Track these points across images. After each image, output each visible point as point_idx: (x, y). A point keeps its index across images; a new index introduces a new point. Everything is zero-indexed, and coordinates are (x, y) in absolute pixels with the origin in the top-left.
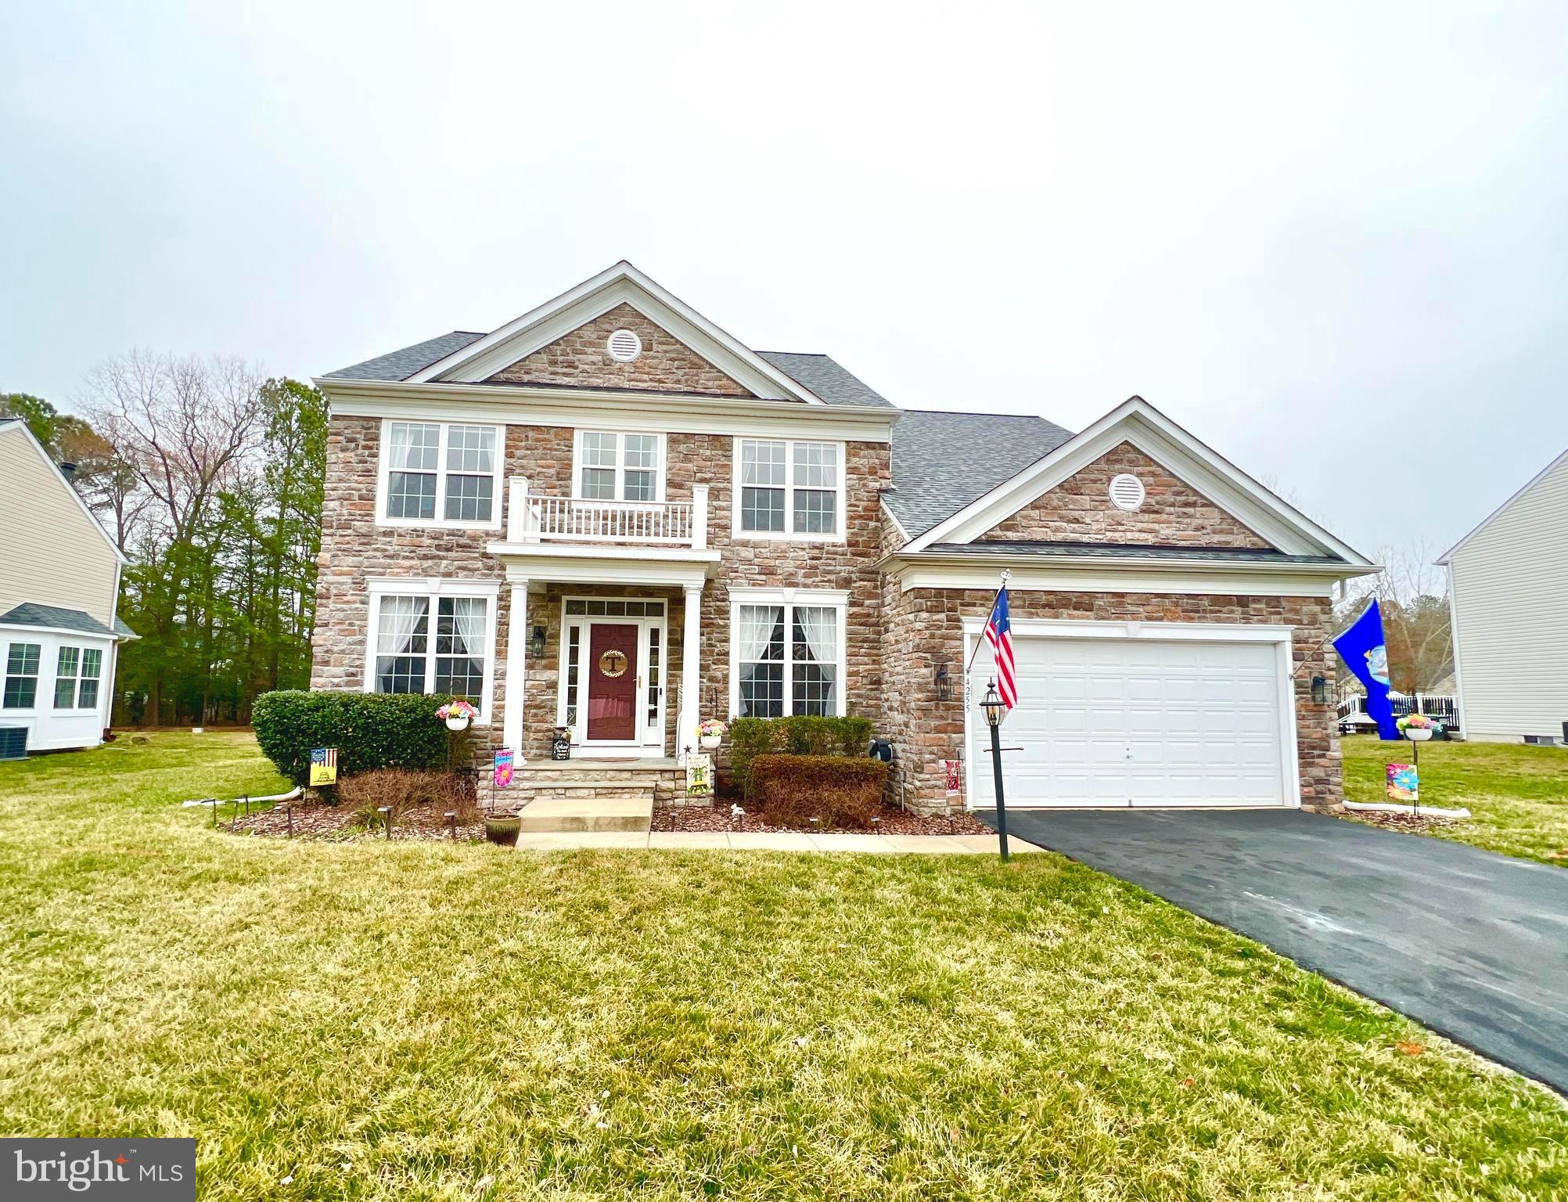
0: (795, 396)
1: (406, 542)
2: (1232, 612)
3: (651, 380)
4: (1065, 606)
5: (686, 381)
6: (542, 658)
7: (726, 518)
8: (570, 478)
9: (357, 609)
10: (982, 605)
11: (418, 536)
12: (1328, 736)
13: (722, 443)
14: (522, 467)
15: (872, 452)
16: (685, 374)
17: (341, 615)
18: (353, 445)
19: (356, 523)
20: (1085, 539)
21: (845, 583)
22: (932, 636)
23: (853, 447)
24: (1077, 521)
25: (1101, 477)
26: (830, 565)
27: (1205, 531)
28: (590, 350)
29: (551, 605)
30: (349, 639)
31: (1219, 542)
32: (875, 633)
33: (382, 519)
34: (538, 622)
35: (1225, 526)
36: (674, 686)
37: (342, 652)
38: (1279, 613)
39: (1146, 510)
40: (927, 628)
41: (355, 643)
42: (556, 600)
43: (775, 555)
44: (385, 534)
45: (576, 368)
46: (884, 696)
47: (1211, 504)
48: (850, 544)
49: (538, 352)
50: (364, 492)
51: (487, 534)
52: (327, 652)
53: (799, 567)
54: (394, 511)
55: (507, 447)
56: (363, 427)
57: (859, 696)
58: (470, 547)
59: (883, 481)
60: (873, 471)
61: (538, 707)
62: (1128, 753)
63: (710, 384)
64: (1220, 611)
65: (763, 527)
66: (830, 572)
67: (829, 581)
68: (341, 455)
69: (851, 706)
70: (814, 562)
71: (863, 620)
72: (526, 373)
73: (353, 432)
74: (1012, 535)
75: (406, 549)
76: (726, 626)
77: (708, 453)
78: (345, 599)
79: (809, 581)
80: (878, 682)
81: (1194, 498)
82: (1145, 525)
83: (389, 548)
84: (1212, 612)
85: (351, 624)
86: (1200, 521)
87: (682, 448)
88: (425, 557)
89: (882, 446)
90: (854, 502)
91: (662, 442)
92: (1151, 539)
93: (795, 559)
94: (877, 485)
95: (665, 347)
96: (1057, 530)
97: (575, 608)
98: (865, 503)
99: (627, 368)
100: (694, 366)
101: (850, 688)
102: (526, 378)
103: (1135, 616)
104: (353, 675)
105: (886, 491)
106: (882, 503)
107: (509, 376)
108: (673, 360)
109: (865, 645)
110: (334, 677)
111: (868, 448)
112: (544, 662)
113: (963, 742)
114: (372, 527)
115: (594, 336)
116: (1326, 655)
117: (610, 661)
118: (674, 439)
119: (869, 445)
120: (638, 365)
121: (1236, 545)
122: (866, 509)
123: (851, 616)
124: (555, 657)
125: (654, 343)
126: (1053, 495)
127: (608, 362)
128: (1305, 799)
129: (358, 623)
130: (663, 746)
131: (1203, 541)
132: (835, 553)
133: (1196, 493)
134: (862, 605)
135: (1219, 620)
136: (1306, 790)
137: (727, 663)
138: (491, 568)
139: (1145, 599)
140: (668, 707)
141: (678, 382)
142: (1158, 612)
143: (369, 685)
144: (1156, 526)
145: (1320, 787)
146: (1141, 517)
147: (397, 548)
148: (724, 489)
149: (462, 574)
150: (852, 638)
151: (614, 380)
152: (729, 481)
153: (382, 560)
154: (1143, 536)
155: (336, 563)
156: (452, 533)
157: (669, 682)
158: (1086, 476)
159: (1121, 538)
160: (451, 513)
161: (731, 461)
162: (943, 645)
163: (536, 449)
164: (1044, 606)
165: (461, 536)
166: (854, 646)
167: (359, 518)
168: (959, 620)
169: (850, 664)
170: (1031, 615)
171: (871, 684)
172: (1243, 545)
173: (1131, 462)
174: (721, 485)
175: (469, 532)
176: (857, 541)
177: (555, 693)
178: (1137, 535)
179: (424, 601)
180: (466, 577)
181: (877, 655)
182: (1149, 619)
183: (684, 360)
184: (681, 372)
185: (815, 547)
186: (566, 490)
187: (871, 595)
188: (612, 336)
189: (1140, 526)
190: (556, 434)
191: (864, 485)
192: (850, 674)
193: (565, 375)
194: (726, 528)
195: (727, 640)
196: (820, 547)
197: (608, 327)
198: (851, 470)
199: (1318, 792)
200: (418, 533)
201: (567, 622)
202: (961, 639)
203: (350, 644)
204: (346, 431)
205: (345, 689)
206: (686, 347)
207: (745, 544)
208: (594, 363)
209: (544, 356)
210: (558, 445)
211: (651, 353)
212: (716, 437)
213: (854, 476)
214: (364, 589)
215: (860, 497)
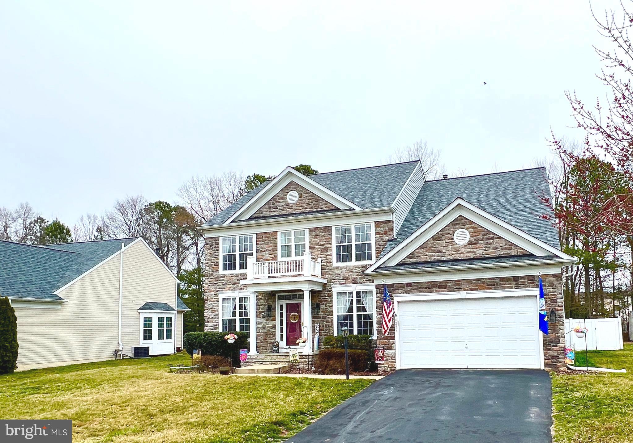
0: (351, 208)
1: (229, 279)
2: (510, 284)
3: (302, 209)
4: (434, 287)
5: (315, 207)
6: (271, 317)
7: (331, 259)
8: (277, 250)
9: (216, 303)
10: (401, 289)
11: (232, 277)
12: (558, 337)
13: (327, 229)
14: (262, 248)
15: (385, 225)
16: (315, 204)
17: (211, 306)
18: (212, 247)
19: (214, 274)
20: (443, 258)
23: (378, 224)
24: (439, 252)
25: (450, 232)
27: (497, 250)
28: (281, 201)
29: (272, 297)
30: (214, 314)
31: (504, 254)
33: (221, 272)
34: (269, 304)
35: (508, 246)
37: (212, 318)
39: (470, 243)
41: (216, 315)
42: (274, 295)
43: (349, 271)
44: (223, 277)
45: (277, 208)
47: (500, 238)
49: (265, 205)
50: (216, 263)
52: (208, 318)
54: (225, 269)
55: (257, 241)
56: (214, 241)
59: (390, 236)
60: (386, 233)
61: (270, 334)
62: (466, 346)
63: (323, 206)
64: (504, 284)
65: (345, 261)
68: (209, 250)
72: (262, 213)
73: (212, 243)
74: (412, 261)
75: (229, 281)
76: (332, 301)
77: (323, 234)
78: (212, 300)
79: (361, 281)
81: (493, 236)
82: (469, 250)
83: (224, 282)
84: (501, 284)
85: (214, 309)
86: (495, 246)
87: (314, 233)
88: (234, 284)
89: (389, 221)
90: (378, 247)
91: (307, 231)
92: (472, 256)
93: (356, 272)
94: (387, 238)
95: (307, 195)
96: (431, 256)
97: (281, 298)
98: (382, 247)
99: (294, 206)
100: (317, 200)
102: (262, 215)
103: (465, 289)
104: (216, 326)
107: (256, 215)
108: (309, 199)
110: (211, 327)
111: (383, 223)
112: (271, 318)
113: (394, 343)
114: (219, 275)
115: (282, 195)
116: (558, 300)
117: (293, 316)
118: (311, 230)
119: (384, 222)
120: (298, 203)
121: (513, 254)
122: (382, 249)
124: (275, 316)
125: (303, 194)
126: (429, 242)
127: (288, 204)
128: (546, 365)
129: (216, 308)
131: (497, 254)
133: (494, 234)
135: (504, 288)
136: (546, 361)
137: (332, 315)
139: (469, 282)
141: (312, 208)
142: (475, 286)
143: (220, 329)
144: (475, 250)
145: (554, 360)
146: (468, 247)
147: (226, 281)
148: (330, 247)
151: (290, 211)
152: (331, 244)
153: (222, 286)
154: (469, 255)
155: (209, 288)
156: (240, 274)
158: (444, 232)
159: (458, 257)
160: (241, 267)
161: (331, 236)
163: (266, 241)
164: (426, 288)
165: (244, 276)
167: (215, 272)
168: (392, 296)
170: (420, 292)
172: (516, 254)
173: (463, 224)
174: (328, 246)
177: (275, 329)
178: (465, 255)
179: (234, 299)
182: (471, 290)
183: (313, 199)
184: (312, 204)
185: (364, 267)
186: (276, 255)
188: (289, 194)
189: (467, 250)
190: (272, 235)
191: (382, 239)
193: (274, 211)
194: (330, 263)
195: (332, 307)
196: (366, 267)
197: (287, 191)
198: (377, 234)
199: (552, 362)
200: (232, 275)
201: (278, 303)
202: (394, 303)
204: (210, 243)
205: (213, 331)
206: (313, 194)
207: (337, 268)
208: (283, 206)
209: (267, 206)
210: (273, 238)
211: (302, 198)
212: (326, 228)
213: (378, 236)
214: (218, 296)
215: (381, 244)
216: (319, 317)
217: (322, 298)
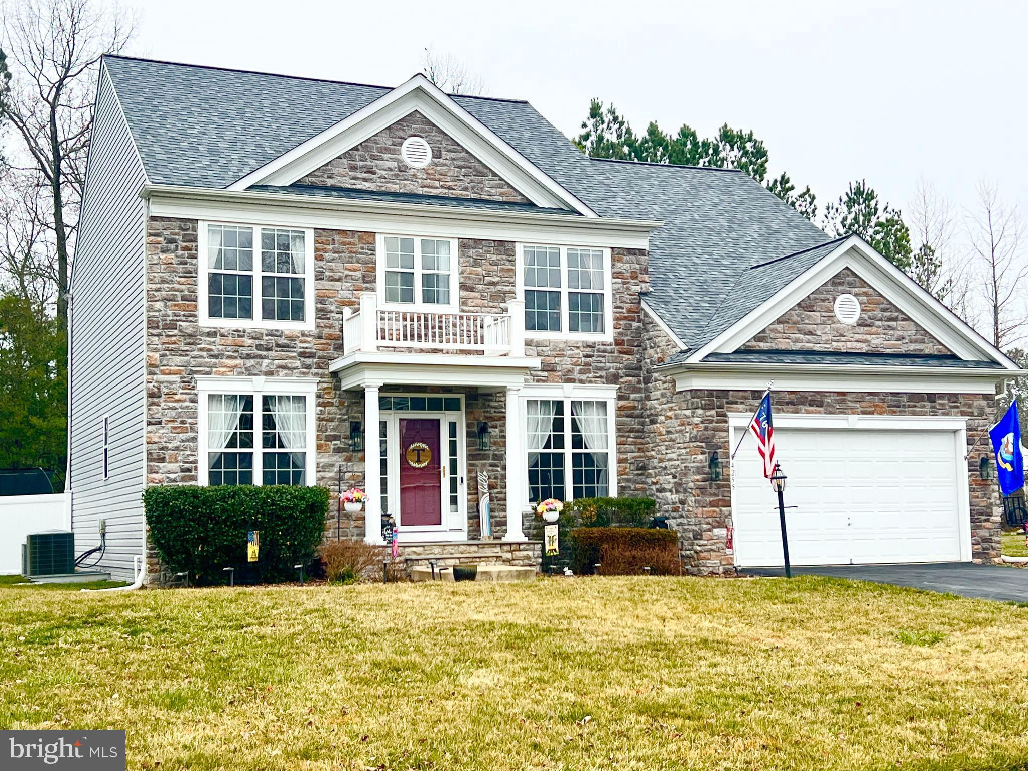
0: (568, 205)
1: (229, 342)
2: (924, 406)
3: (442, 187)
4: (803, 403)
5: (473, 188)
8: (374, 281)
9: (187, 407)
10: (742, 403)
11: (239, 336)
12: (991, 504)
13: (505, 248)
14: (332, 270)
15: (633, 258)
16: (472, 181)
17: (174, 413)
18: (173, 246)
19: (181, 323)
20: (817, 348)
21: (613, 379)
22: (706, 429)
23: (618, 254)
24: (810, 333)
25: (828, 296)
26: (601, 362)
27: (904, 341)
28: (385, 156)
30: (183, 436)
32: (639, 423)
33: (204, 319)
34: (354, 417)
35: (919, 336)
36: (473, 475)
37: (177, 448)
38: (957, 407)
39: (862, 323)
40: (702, 422)
41: (188, 440)
43: (554, 353)
44: (209, 334)
45: (374, 173)
46: (649, 481)
47: (909, 319)
48: (618, 343)
49: (339, 157)
50: (186, 293)
51: (303, 335)
52: (162, 449)
53: (575, 364)
54: (215, 311)
55: (317, 250)
56: (181, 229)
57: (628, 480)
58: (288, 347)
59: (643, 285)
60: (634, 276)
62: (849, 521)
64: (915, 406)
65: (542, 327)
66: (601, 369)
67: (601, 377)
68: (163, 256)
69: (622, 490)
70: (588, 359)
71: (630, 412)
72: (329, 177)
73: (172, 234)
74: (763, 345)
75: (229, 348)
77: (494, 257)
78: (177, 397)
79: (584, 377)
80: (644, 468)
82: (860, 337)
83: (213, 348)
84: (909, 406)
85: (183, 422)
86: (900, 333)
87: (472, 252)
88: (248, 357)
89: (641, 252)
90: (619, 304)
91: (454, 245)
92: (865, 348)
93: (571, 357)
94: (638, 288)
95: (453, 155)
96: (796, 341)
97: (382, 404)
98: (629, 305)
99: (419, 175)
100: (479, 174)
101: (620, 474)
102: (329, 183)
103: (853, 411)
104: (189, 470)
105: (645, 294)
106: (643, 305)
107: (314, 180)
108: (460, 167)
109: (632, 435)
110: (169, 472)
111: (630, 254)
112: (360, 455)
113: (730, 515)
114: (197, 328)
115: (389, 142)
117: (416, 452)
118: (465, 245)
119: (630, 251)
120: (430, 171)
121: (927, 351)
122: (629, 311)
123: (620, 409)
125: (443, 150)
126: (794, 313)
127: (403, 168)
128: (975, 554)
129: (189, 420)
130: (466, 529)
132: (605, 351)
133: (899, 310)
134: (628, 399)
135: (914, 413)
136: (976, 547)
138: (308, 367)
139: (860, 396)
140: (469, 494)
141: (466, 189)
142: (870, 407)
143: (203, 480)
144: (869, 337)
145: (986, 545)
146: (857, 330)
147: (221, 347)
148: (510, 292)
149: (283, 372)
150: (621, 429)
151: (410, 187)
152: (513, 284)
153: (207, 360)
154: (859, 345)
155: (165, 362)
156: (271, 334)
157: (469, 471)
158: (819, 296)
159: (842, 347)
160: (268, 314)
161: (514, 265)
162: (714, 436)
163: (343, 252)
164: (787, 403)
165: (280, 336)
166: (623, 436)
167: (184, 318)
168: (726, 416)
169: (620, 452)
171: (638, 470)
173: (850, 284)
174: (507, 289)
175: (286, 332)
176: (623, 340)
178: (854, 345)
179: (249, 399)
180: (286, 375)
181: (642, 444)
182: (864, 413)
183: (470, 168)
184: (467, 179)
185: (590, 347)
186: (371, 291)
187: (636, 390)
188: (406, 143)
189: (856, 337)
190: (360, 238)
191: (627, 288)
192: (620, 461)
193: (365, 180)
196: (592, 346)
197: (401, 133)
198: (616, 275)
199: (984, 549)
200: (239, 333)
202: (727, 431)
203: (183, 441)
204: (165, 232)
205: (180, 484)
206: (471, 154)
207: (529, 343)
208: (391, 170)
209: (344, 162)
210: (363, 248)
211: (441, 160)
212: (502, 242)
213: (620, 280)
214: (193, 388)
215: (625, 299)
216: (485, 457)
217: (493, 410)
